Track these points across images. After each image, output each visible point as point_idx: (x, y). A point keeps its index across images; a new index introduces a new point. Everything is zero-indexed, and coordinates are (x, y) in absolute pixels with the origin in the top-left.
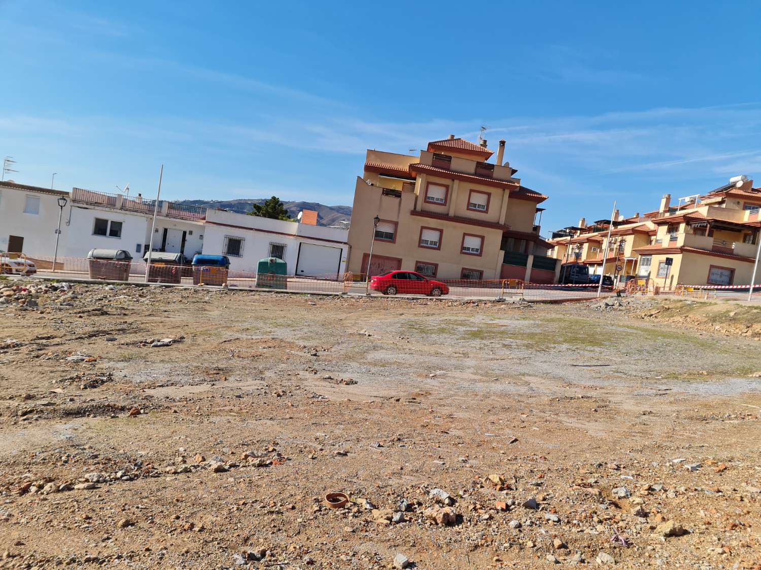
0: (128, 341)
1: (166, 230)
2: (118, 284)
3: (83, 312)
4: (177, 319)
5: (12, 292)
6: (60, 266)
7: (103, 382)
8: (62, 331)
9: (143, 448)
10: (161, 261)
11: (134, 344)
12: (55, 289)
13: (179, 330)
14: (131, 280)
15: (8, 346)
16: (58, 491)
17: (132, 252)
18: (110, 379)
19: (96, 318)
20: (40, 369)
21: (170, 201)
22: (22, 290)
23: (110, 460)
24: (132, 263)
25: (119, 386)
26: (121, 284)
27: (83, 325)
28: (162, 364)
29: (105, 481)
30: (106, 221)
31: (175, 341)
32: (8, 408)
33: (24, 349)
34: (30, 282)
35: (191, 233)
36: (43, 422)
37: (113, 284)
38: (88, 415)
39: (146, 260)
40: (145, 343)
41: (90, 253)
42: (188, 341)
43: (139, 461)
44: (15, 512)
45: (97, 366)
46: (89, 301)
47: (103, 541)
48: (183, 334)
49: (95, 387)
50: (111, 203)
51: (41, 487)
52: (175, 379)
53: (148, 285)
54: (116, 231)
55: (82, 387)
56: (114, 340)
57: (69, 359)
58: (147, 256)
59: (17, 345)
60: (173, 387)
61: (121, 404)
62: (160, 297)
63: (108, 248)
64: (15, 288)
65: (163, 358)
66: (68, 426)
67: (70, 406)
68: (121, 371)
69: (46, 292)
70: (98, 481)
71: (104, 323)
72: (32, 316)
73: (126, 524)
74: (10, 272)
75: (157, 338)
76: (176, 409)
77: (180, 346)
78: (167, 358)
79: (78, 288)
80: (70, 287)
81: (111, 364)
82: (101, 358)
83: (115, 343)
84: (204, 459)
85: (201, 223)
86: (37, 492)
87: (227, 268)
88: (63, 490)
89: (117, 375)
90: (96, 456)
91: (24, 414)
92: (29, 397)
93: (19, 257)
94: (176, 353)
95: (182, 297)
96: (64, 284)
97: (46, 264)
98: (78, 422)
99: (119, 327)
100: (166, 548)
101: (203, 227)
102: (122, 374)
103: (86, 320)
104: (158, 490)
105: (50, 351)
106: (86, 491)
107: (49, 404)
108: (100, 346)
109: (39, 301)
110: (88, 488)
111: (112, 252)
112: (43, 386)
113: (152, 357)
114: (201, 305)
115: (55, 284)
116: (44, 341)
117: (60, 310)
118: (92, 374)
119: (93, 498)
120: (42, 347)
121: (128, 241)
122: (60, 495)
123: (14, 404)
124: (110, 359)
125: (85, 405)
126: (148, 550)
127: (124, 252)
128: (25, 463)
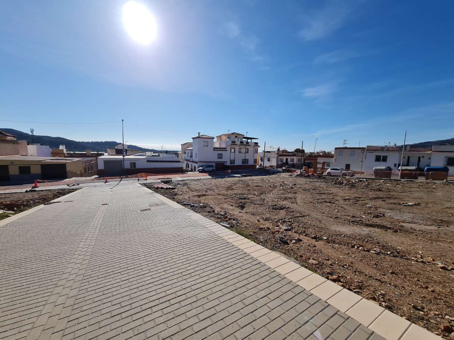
0: (391, 202)
1: (409, 157)
2: (386, 180)
3: (372, 190)
4: (416, 195)
5: (347, 182)
6: (363, 173)
7: (381, 216)
8: (364, 196)
9: (400, 246)
10: (407, 170)
11: (394, 203)
12: (361, 181)
13: (417, 200)
14: (392, 178)
15: (346, 199)
16: (364, 250)
17: (392, 167)
18: (384, 215)
19: (377, 192)
20: (357, 208)
21: (411, 144)
22: (350, 181)
23: (384, 246)
24: (392, 171)
25: (388, 219)
26: (388, 180)
27: (372, 194)
28: (408, 214)
29: (382, 253)
30: (381, 156)
31: (415, 205)
32: (347, 219)
33: (351, 201)
34: (352, 179)
35: (423, 157)
36: (358, 226)
37: (384, 179)
38: (375, 227)
39: (399, 170)
40: (400, 204)
41: (374, 168)
42: (423, 205)
43: (398, 251)
44: (350, 252)
45: (378, 210)
46: (374, 185)
47: (383, 275)
48: (420, 202)
49: (378, 218)
50: (382, 149)
51: (358, 247)
52: (415, 221)
53: (401, 180)
54: (385, 159)
55: (372, 217)
56: (385, 201)
57: (367, 206)
58: (400, 168)
59: (349, 199)
60: (415, 224)
61: (389, 226)
62: (406, 185)
63: (382, 166)
64: (348, 180)
65: (409, 211)
66: (368, 229)
67: (368, 222)
68: (389, 213)
69: (358, 182)
70: (380, 252)
71: (381, 194)
72: (354, 190)
73: (392, 273)
74: (346, 175)
75: (405, 202)
76: (417, 234)
77: (418, 207)
78: (411, 211)
79: (370, 181)
80: (367, 181)
81: (384, 210)
82: (380, 207)
83: (385, 202)
84: (433, 260)
85: (429, 152)
86: (357, 248)
87: (448, 172)
88: (366, 251)
89: (387, 215)
90: (379, 243)
91: (352, 222)
92: (353, 217)
93: (349, 170)
94: (416, 210)
95: (419, 185)
96: (364, 179)
97: (358, 173)
98: (371, 229)
99: (387, 196)
100: (412, 290)
101: (431, 154)
102: (389, 214)
103: (373, 192)
104: (408, 265)
105: (360, 202)
106: (375, 255)
107: (360, 220)
108: (379, 203)
109: (356, 185)
110: (376, 253)
111: (384, 167)
112: (358, 214)
113: (404, 210)
114: (430, 189)
115: (361, 179)
116: (358, 199)
117: (363, 188)
118: (376, 213)
119: (378, 258)
120: (357, 201)
121: (390, 163)
122: (365, 252)
123: (349, 218)
124: (383, 208)
125: (373, 223)
126: (403, 287)
127: (388, 167)
128: (353, 238)
